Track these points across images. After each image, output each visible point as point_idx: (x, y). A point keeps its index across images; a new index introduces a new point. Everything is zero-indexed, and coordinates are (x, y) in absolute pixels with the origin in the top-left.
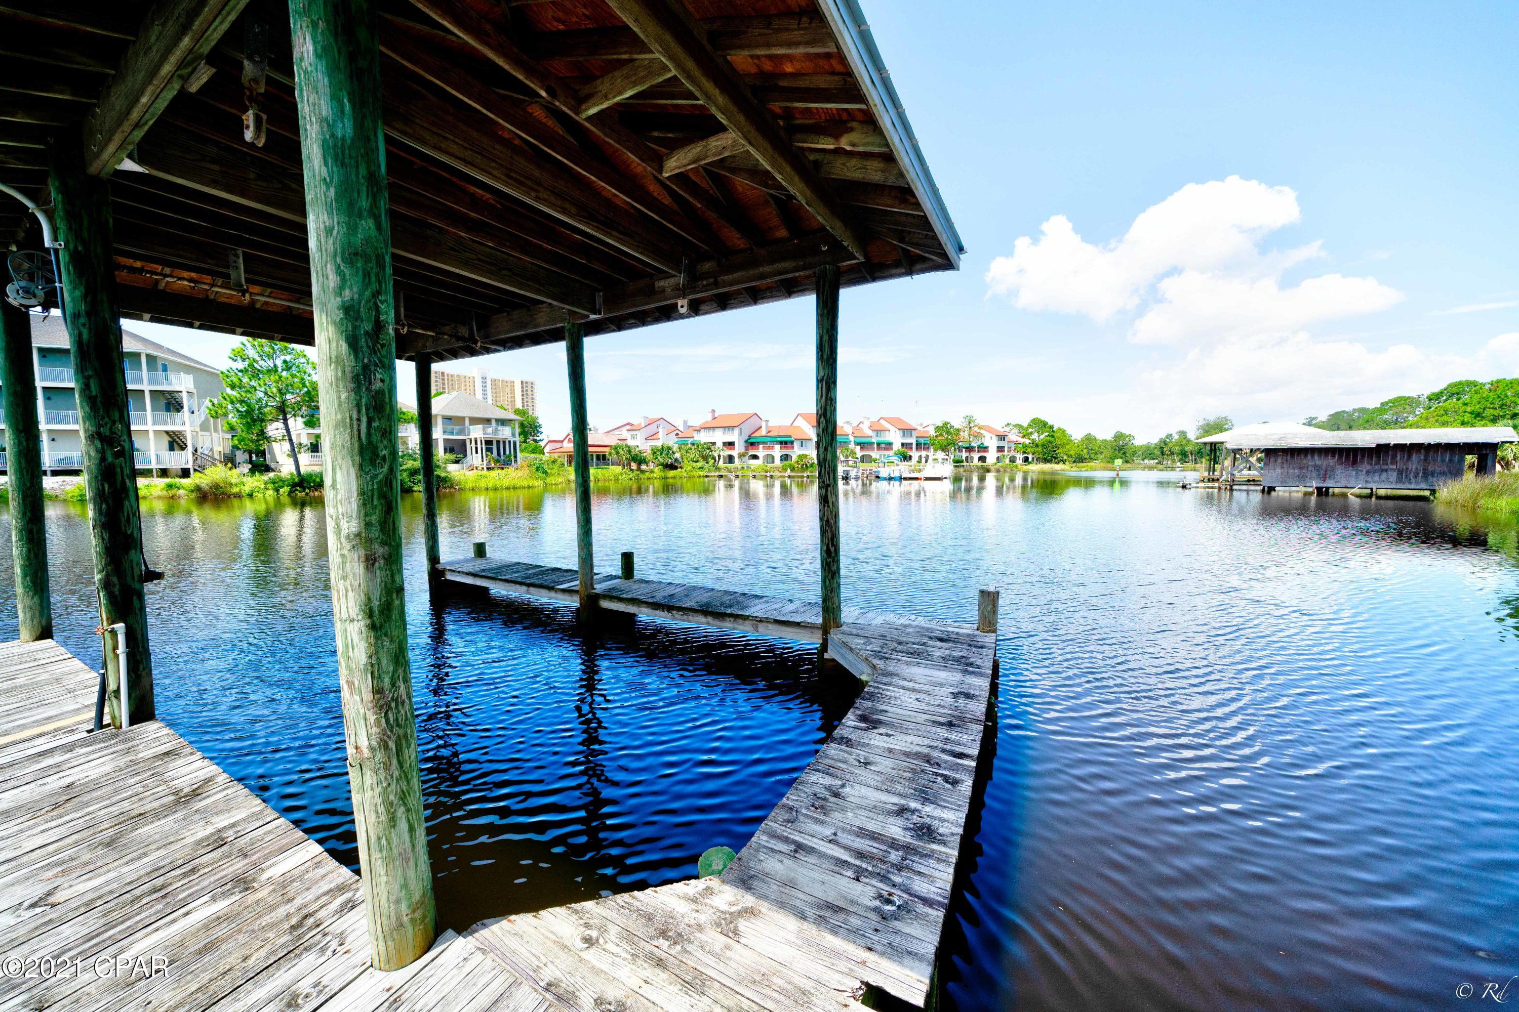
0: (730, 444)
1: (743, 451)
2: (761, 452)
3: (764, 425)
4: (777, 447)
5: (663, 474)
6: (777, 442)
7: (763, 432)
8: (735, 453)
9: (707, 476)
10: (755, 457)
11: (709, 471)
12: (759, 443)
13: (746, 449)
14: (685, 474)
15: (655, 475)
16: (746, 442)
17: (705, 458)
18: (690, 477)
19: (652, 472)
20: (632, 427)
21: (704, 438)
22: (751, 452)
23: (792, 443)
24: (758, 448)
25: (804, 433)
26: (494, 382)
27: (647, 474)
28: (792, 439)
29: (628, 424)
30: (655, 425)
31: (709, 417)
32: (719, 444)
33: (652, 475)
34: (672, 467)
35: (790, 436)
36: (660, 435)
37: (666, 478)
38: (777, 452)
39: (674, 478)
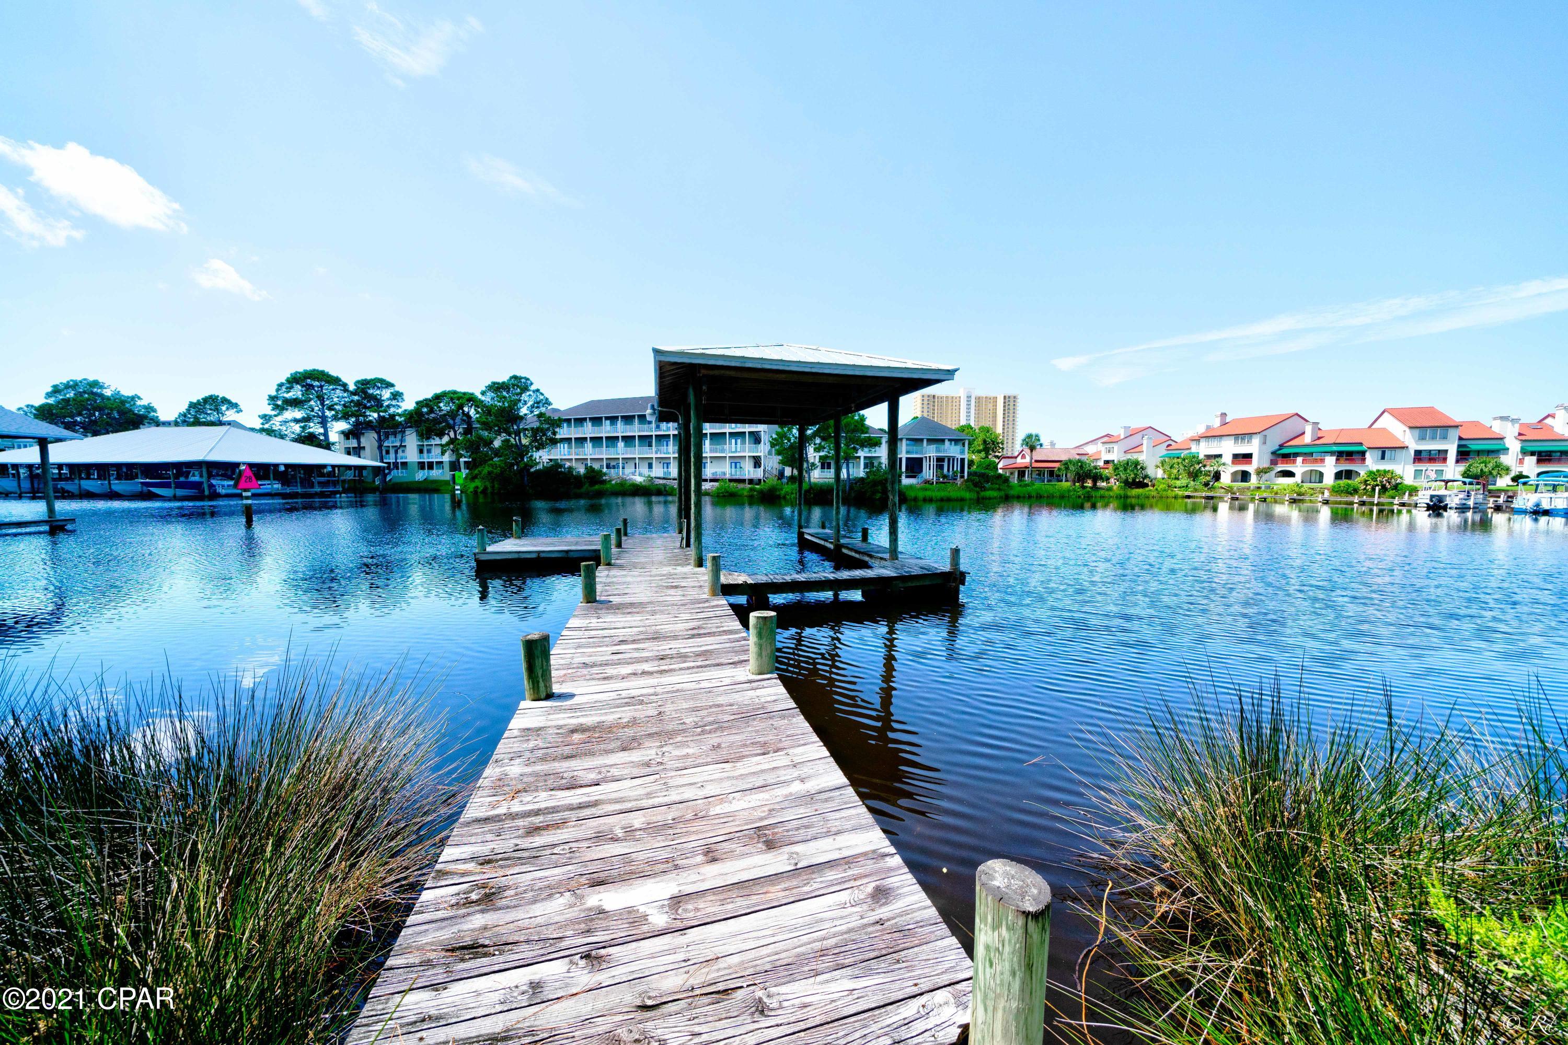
0: (1247, 457)
1: (1266, 464)
2: (1299, 467)
3: (1309, 429)
4: (1330, 460)
5: (1122, 493)
6: (1332, 453)
7: (1307, 439)
8: (1251, 468)
9: (1189, 497)
10: (1290, 474)
11: (1196, 490)
12: (1296, 455)
13: (1274, 463)
14: (1154, 493)
15: (1111, 494)
16: (1274, 453)
17: (1194, 475)
18: (1161, 497)
19: (1110, 489)
20: (1109, 439)
21: (1203, 450)
22: (1281, 467)
23: (1363, 453)
24: (1294, 462)
25: (1393, 437)
26: (978, 399)
27: (1102, 492)
28: (1364, 448)
29: (1106, 436)
30: (1140, 435)
31: (1217, 423)
32: (1227, 459)
33: (1107, 493)
34: (1143, 485)
35: (1361, 444)
36: (1144, 448)
37: (1126, 497)
38: (1330, 467)
39: (1138, 497)
